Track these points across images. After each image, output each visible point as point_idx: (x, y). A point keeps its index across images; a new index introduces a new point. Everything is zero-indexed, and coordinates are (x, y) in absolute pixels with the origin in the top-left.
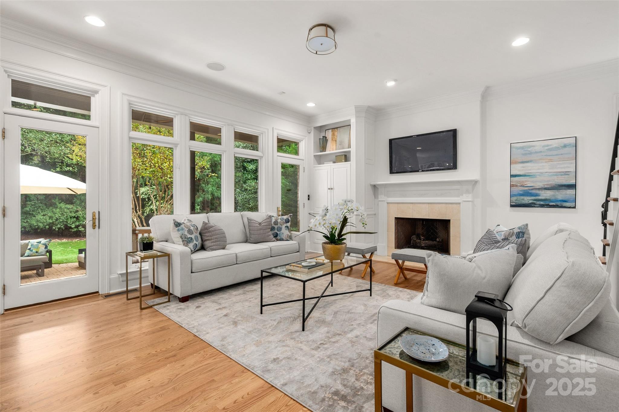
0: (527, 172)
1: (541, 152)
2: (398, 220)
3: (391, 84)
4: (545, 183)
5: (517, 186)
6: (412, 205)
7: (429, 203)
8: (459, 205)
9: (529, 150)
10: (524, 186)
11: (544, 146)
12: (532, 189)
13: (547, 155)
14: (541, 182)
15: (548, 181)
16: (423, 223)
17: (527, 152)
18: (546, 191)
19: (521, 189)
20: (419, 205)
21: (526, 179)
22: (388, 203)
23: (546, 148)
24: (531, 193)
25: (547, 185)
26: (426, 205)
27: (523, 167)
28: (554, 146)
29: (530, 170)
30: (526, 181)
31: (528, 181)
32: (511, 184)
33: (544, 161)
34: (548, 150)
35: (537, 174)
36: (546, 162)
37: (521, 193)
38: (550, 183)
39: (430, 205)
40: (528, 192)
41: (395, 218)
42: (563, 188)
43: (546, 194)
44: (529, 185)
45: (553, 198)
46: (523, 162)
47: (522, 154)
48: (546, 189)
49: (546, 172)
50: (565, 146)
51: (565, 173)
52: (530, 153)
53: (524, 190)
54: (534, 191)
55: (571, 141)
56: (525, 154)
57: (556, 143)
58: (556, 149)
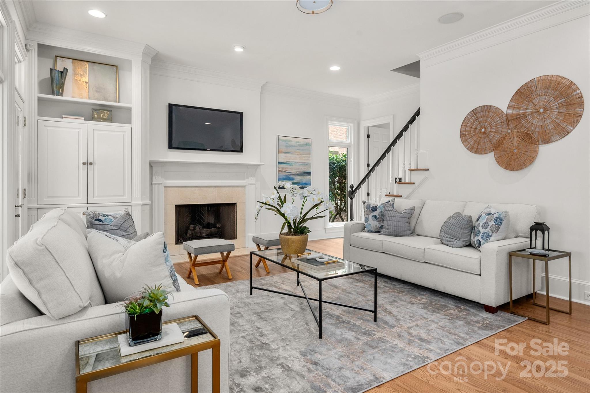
0: (288, 161)
1: (295, 146)
2: (179, 208)
3: (239, 50)
4: (298, 170)
5: (282, 171)
6: (197, 189)
7: (216, 187)
8: (244, 188)
9: (289, 143)
10: (286, 172)
11: (297, 142)
12: (290, 175)
13: (298, 149)
14: (295, 169)
15: (299, 169)
16: (208, 209)
17: (288, 145)
18: (298, 176)
19: (284, 174)
20: (205, 189)
21: (286, 167)
22: (165, 187)
23: (298, 144)
24: (290, 178)
25: (298, 172)
26: (213, 188)
27: (286, 157)
28: (302, 143)
29: (289, 159)
30: (287, 168)
31: (288, 168)
32: (279, 169)
33: (297, 153)
34: (299, 145)
35: (293, 163)
36: (298, 154)
37: (284, 177)
38: (300, 170)
39: (217, 188)
40: (288, 177)
41: (175, 205)
42: (306, 174)
43: (298, 179)
44: (289, 171)
45: (301, 182)
46: (285, 153)
47: (285, 146)
48: (298, 175)
49: (298, 162)
50: (306, 144)
51: (307, 164)
52: (290, 146)
53: (286, 175)
54: (292, 176)
55: (309, 141)
56: (286, 146)
57: (302, 141)
58: (302, 145)
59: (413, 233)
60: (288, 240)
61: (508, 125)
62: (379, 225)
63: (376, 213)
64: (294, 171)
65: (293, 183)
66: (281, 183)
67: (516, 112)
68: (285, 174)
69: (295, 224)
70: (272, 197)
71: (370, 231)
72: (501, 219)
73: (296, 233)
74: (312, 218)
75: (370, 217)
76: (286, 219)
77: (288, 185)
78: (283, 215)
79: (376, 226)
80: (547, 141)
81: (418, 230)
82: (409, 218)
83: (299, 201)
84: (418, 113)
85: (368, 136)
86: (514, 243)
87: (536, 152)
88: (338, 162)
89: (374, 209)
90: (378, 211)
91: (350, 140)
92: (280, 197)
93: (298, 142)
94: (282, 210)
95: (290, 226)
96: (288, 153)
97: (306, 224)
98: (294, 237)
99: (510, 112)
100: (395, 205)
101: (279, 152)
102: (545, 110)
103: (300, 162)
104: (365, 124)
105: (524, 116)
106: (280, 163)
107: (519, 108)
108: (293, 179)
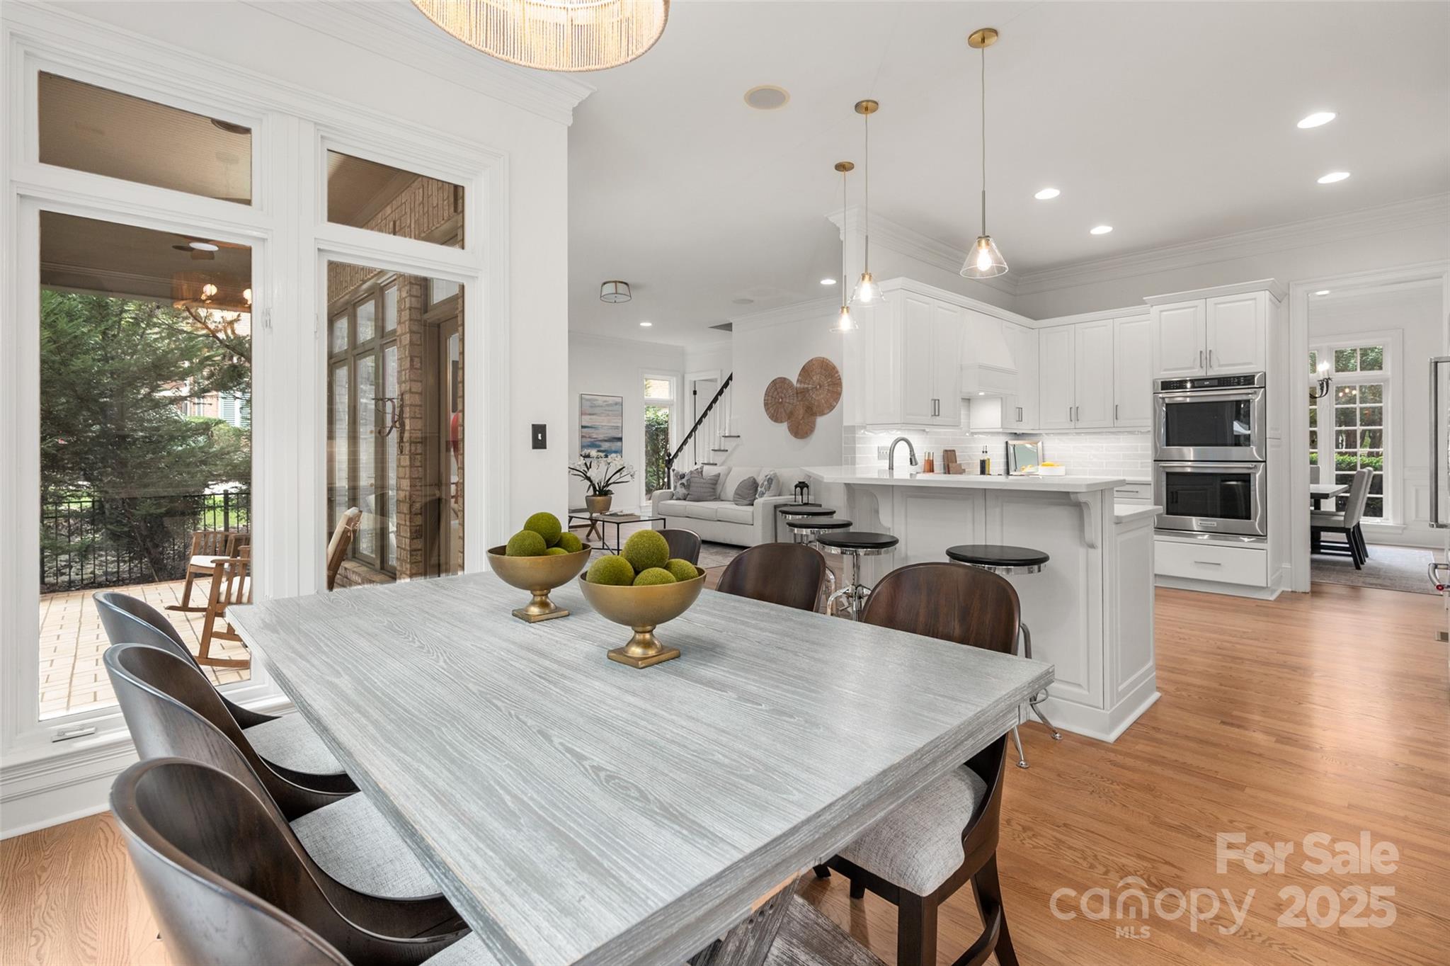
0: (593, 424)
1: (602, 406)
4: (605, 435)
5: (586, 437)
9: (594, 403)
10: (591, 438)
11: (604, 401)
12: (596, 441)
13: (605, 410)
14: (602, 434)
15: (607, 434)
17: (593, 405)
21: (591, 431)
23: (605, 403)
24: (595, 444)
25: (605, 437)
27: (591, 419)
28: (610, 402)
29: (595, 422)
30: (593, 433)
32: (582, 435)
33: (604, 415)
34: (607, 405)
35: (600, 426)
37: (589, 444)
40: (593, 444)
42: (615, 440)
43: (606, 446)
44: (594, 437)
45: (609, 449)
46: (590, 414)
48: (606, 441)
49: (605, 426)
50: (616, 404)
51: (617, 428)
52: (596, 406)
53: (591, 442)
54: (597, 443)
55: (620, 400)
56: (591, 407)
57: (611, 400)
58: (610, 405)
59: (717, 498)
60: (593, 500)
61: (797, 397)
62: (686, 493)
63: (684, 481)
64: (601, 437)
65: (598, 451)
66: (586, 451)
67: (802, 386)
68: (589, 440)
69: (599, 487)
70: (579, 463)
71: (678, 499)
72: (772, 480)
73: (600, 495)
74: (614, 483)
75: (678, 484)
76: (591, 481)
77: (594, 453)
78: (589, 479)
79: (684, 494)
80: (822, 414)
81: (723, 497)
82: (716, 484)
83: (603, 467)
84: (730, 378)
85: (695, 393)
86: (781, 500)
87: (814, 423)
88: (659, 424)
89: (683, 476)
90: (686, 478)
91: (674, 397)
92: (586, 464)
93: (606, 401)
94: (588, 475)
95: (594, 488)
96: (593, 414)
97: (609, 488)
98: (599, 498)
99: (798, 385)
100: (704, 473)
101: (582, 413)
102: (820, 387)
103: (608, 426)
104: (690, 378)
105: (807, 390)
106: (583, 427)
107: (804, 383)
108: (600, 446)
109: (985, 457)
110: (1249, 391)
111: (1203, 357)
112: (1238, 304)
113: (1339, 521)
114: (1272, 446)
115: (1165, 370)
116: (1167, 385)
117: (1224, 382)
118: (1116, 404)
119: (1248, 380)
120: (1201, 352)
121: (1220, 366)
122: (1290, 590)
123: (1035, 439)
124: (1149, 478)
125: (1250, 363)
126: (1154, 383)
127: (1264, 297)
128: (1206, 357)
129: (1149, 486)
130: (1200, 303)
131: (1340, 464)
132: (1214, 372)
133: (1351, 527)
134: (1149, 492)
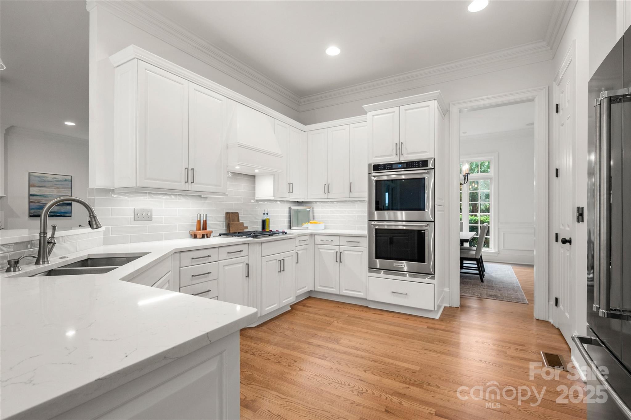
0: (42, 193)
1: (51, 181)
5: (34, 202)
10: (40, 203)
11: (53, 178)
13: (55, 184)
17: (43, 180)
19: (37, 205)
21: (41, 198)
23: (55, 180)
27: (39, 190)
29: (45, 192)
32: (31, 201)
35: (49, 195)
36: (55, 188)
37: (38, 207)
42: (65, 205)
43: (55, 209)
44: (43, 202)
45: (59, 211)
46: (39, 187)
47: (39, 181)
49: (55, 195)
50: (65, 180)
52: (45, 181)
53: (40, 206)
55: (70, 178)
57: (60, 178)
58: (61, 181)
93: (56, 178)
96: (42, 187)
101: (31, 186)
103: (58, 195)
106: (32, 195)
109: (265, 217)
110: (424, 171)
111: (398, 148)
112: (418, 110)
113: (473, 254)
114: (439, 211)
115: (376, 157)
116: (376, 168)
117: (410, 165)
118: (350, 182)
119: (424, 163)
120: (396, 144)
121: (408, 154)
122: (448, 306)
123: (309, 205)
124: (365, 232)
125: (425, 152)
126: (369, 165)
127: (434, 104)
128: (399, 147)
129: (365, 238)
130: (396, 109)
131: (471, 220)
132: (403, 159)
133: (479, 258)
134: (365, 243)
